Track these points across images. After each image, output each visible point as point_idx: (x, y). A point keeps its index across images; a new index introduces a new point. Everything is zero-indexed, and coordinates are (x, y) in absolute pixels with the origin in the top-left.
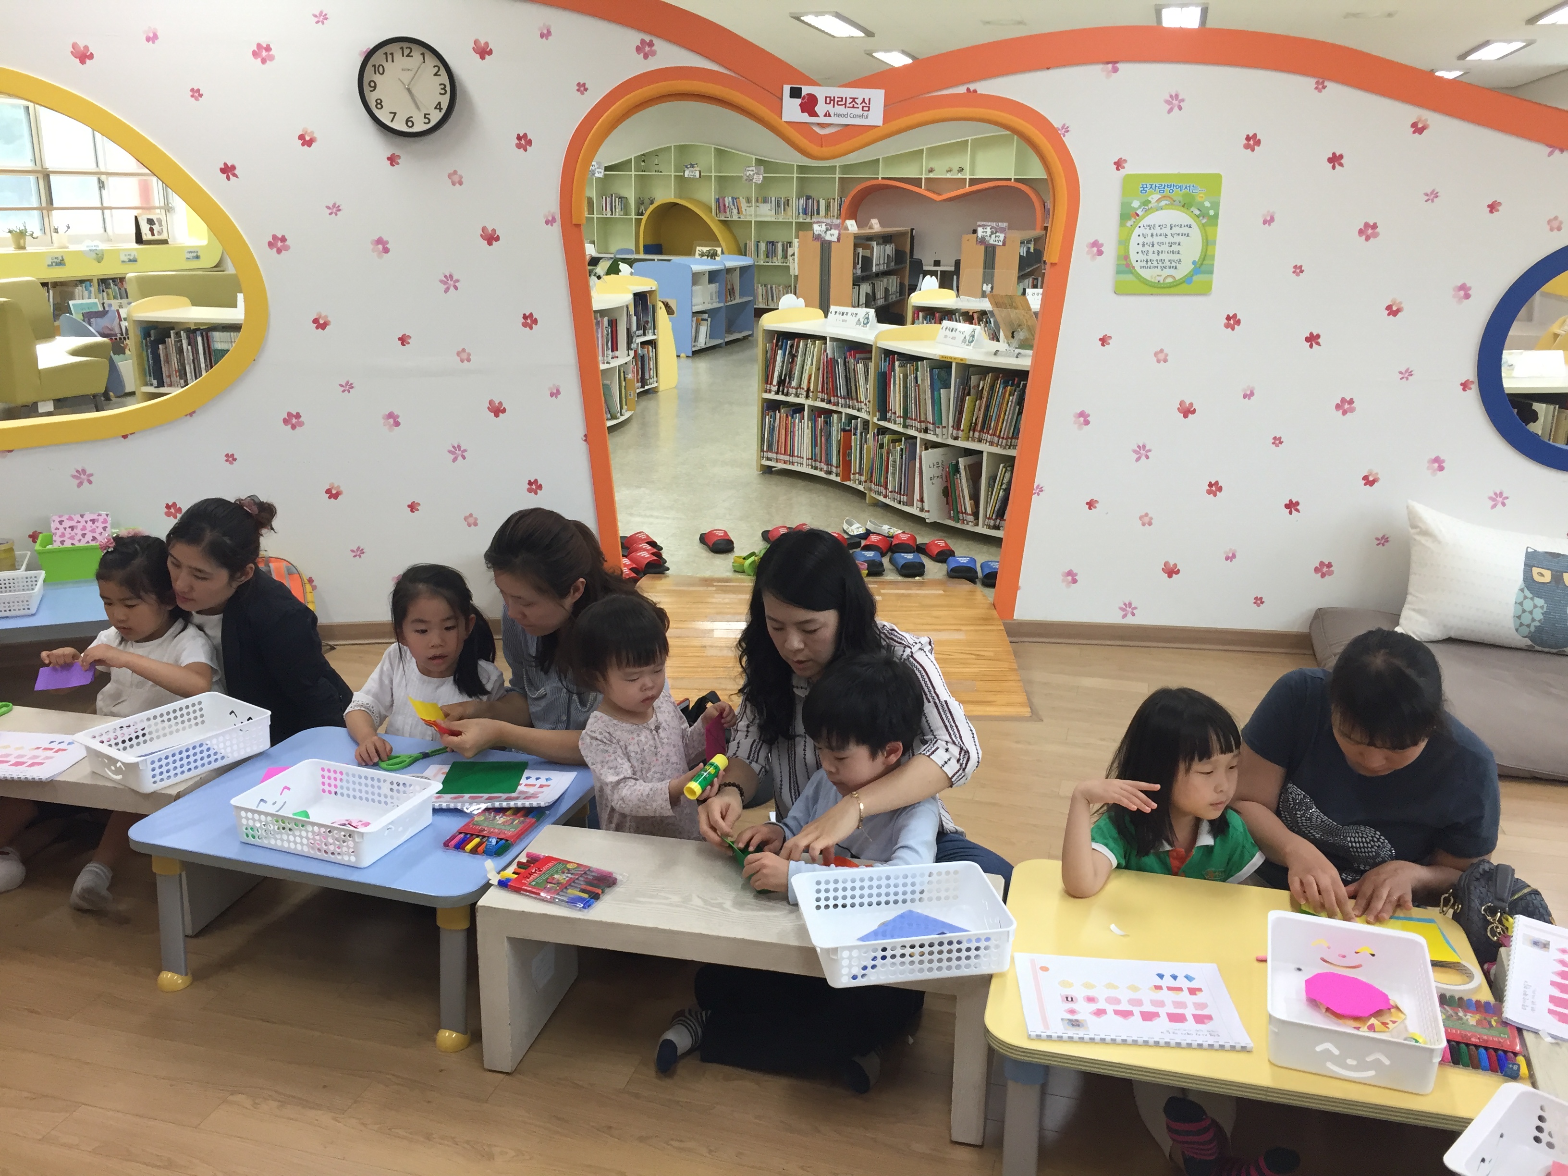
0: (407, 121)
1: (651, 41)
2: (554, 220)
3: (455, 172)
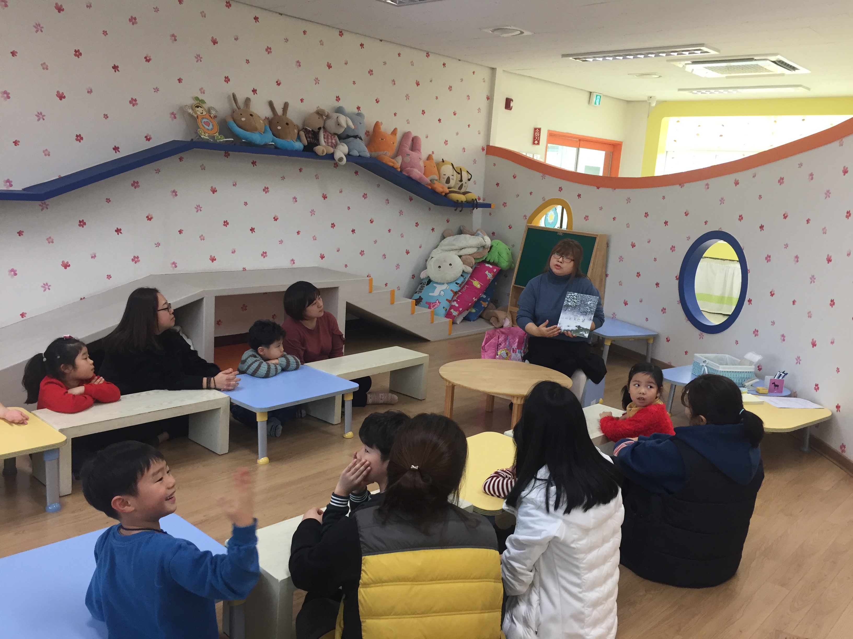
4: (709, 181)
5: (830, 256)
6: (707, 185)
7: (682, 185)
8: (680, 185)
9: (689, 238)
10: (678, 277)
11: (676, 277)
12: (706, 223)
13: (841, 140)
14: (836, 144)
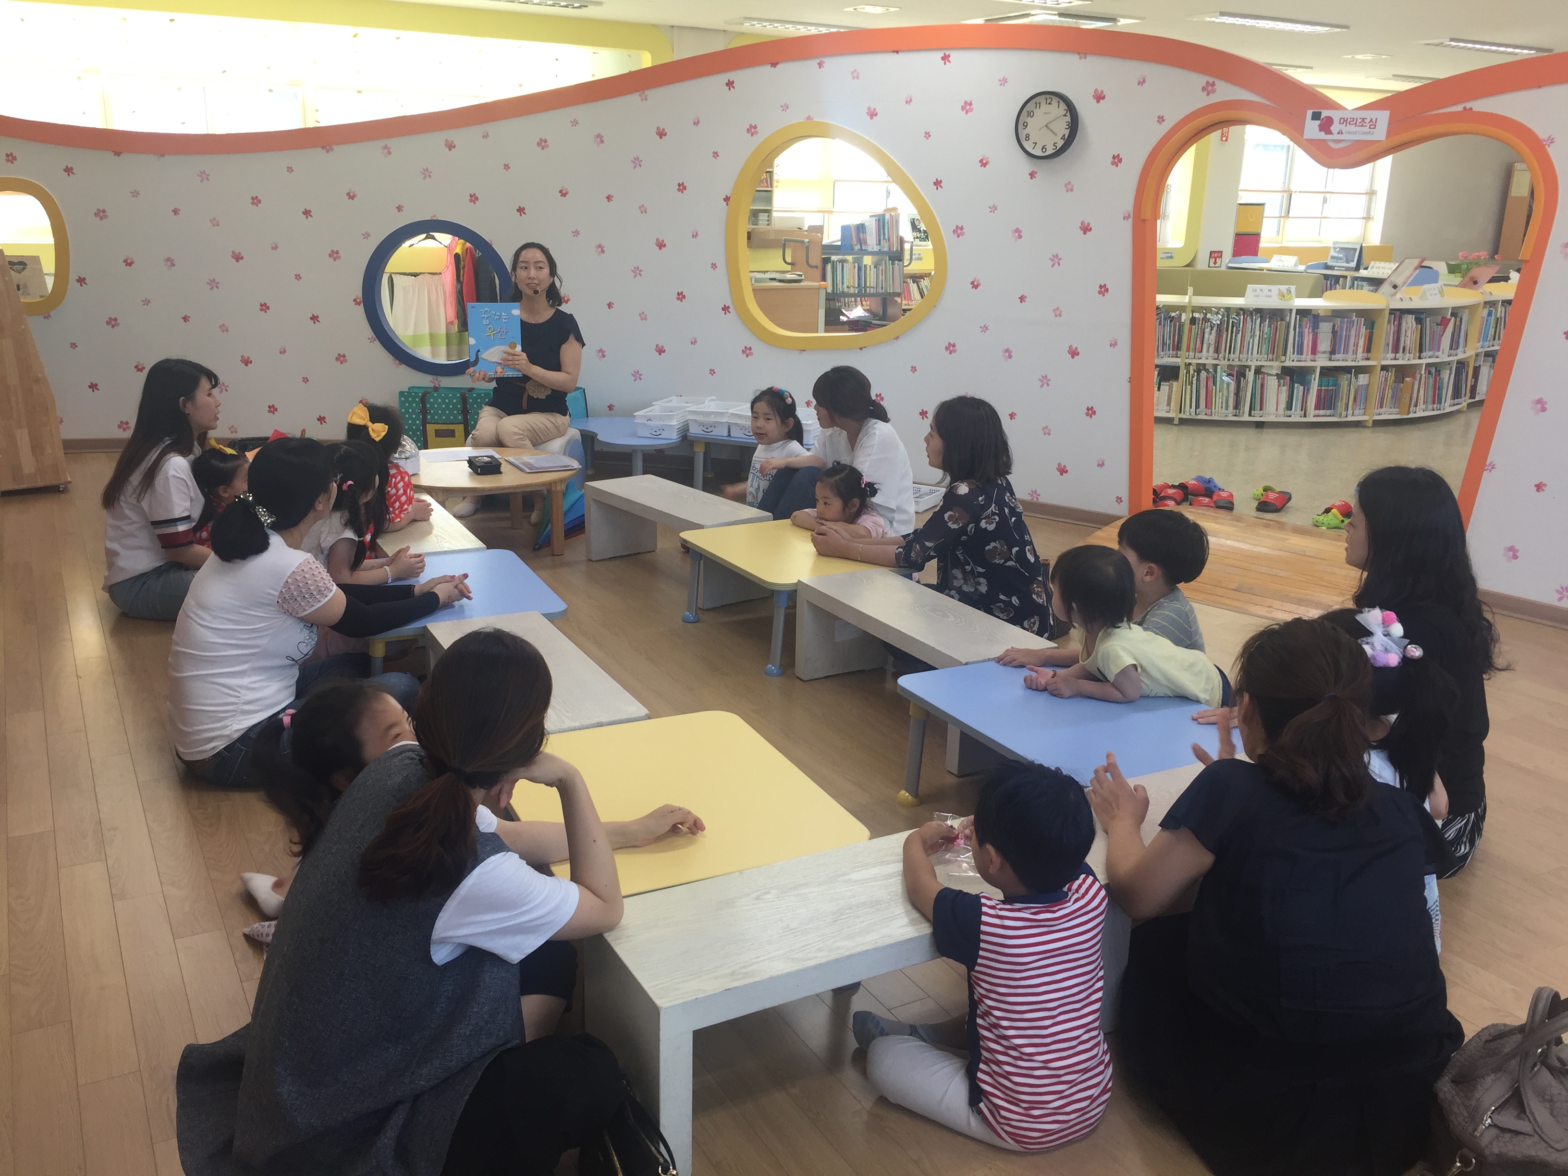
0: (1043, 148)
1: (1214, 82)
2: (1129, 216)
3: (1069, 183)
4: (390, 142)
5: (661, 240)
6: (386, 147)
7: (328, 147)
8: (323, 148)
9: (367, 235)
10: (358, 301)
11: (355, 300)
12: (399, 208)
13: (641, 92)
14: (634, 98)
